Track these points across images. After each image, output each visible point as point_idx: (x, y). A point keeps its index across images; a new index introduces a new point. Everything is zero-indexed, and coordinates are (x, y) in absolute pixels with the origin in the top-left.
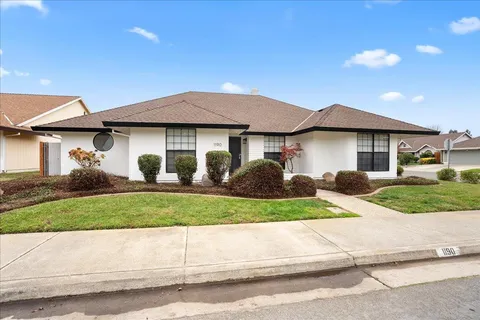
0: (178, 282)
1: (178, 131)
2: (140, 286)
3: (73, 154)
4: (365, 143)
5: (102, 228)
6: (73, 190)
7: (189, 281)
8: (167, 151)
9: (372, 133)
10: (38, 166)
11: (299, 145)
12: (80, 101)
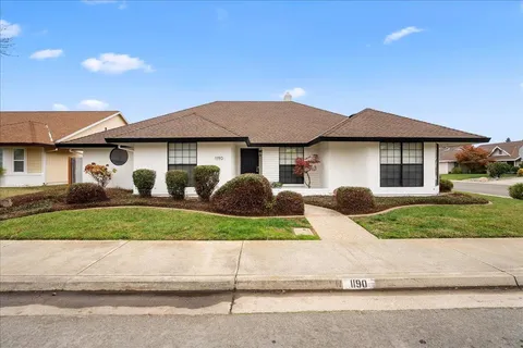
0: (58, 288)
1: (179, 145)
2: (27, 288)
3: (88, 168)
4: (390, 153)
5: (56, 239)
6: (70, 203)
7: (67, 288)
8: (169, 165)
9: (401, 142)
10: (67, 180)
11: (316, 156)
12: (120, 115)
